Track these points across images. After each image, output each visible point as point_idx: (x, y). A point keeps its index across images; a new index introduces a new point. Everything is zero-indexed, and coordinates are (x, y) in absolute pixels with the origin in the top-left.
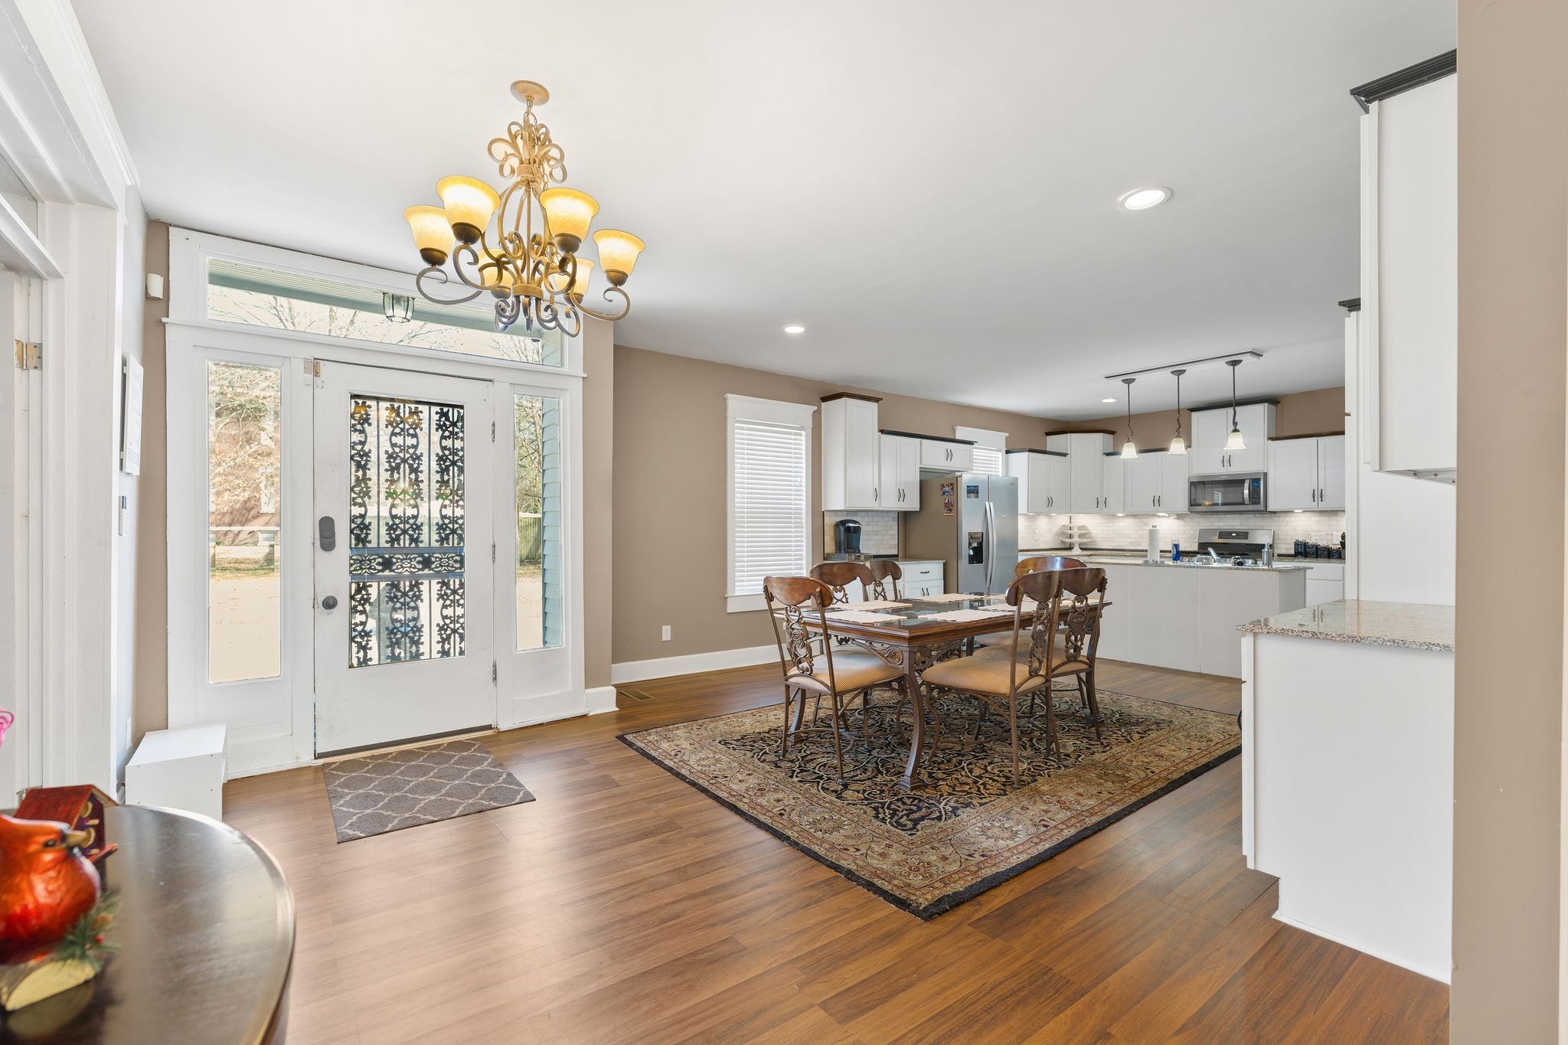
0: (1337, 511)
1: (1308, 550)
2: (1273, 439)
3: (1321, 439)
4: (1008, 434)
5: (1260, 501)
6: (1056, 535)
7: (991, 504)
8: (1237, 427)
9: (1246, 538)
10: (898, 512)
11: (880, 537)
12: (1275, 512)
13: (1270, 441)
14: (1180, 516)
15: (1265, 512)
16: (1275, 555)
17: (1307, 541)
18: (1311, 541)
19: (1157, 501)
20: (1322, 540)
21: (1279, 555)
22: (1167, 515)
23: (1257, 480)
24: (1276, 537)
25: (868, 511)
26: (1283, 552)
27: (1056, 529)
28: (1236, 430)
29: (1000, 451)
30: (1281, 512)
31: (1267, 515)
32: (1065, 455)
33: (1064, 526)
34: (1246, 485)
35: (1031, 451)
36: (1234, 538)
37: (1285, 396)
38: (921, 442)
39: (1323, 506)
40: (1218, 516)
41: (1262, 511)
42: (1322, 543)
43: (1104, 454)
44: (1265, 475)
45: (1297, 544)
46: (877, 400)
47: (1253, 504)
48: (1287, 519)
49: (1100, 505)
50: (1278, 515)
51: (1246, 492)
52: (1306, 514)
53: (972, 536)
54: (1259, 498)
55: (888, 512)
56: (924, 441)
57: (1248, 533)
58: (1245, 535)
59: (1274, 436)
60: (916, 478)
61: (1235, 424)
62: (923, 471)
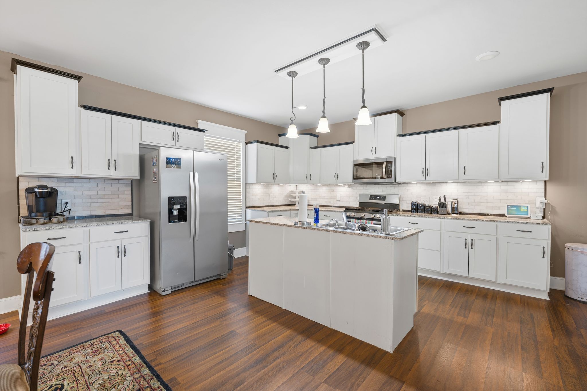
0: (436, 183)
1: (419, 207)
2: (400, 136)
3: (428, 135)
4: (246, 132)
5: (392, 176)
6: (286, 196)
7: (196, 174)
8: (365, 104)
9: (384, 200)
10: (132, 181)
11: (110, 200)
12: (401, 183)
13: (398, 137)
14: (350, 186)
15: (395, 183)
16: (401, 210)
17: (419, 202)
18: (421, 202)
19: (336, 176)
20: (427, 201)
21: (403, 211)
22: (343, 185)
23: (391, 162)
24: (401, 199)
25: (90, 178)
26: (405, 208)
27: (285, 194)
28: (364, 107)
29: (241, 142)
30: (404, 183)
31: (396, 185)
32: (287, 148)
33: (292, 191)
34: (384, 166)
35: (258, 142)
36: (378, 199)
37: (408, 110)
38: (141, 122)
39: (429, 179)
40: (370, 186)
41: (392, 182)
42: (427, 203)
43: (310, 148)
44: (395, 159)
45: (413, 204)
46: (78, 78)
47: (388, 178)
48: (408, 188)
49: (308, 179)
50: (402, 185)
51: (384, 170)
52: (418, 185)
53: (172, 201)
54: (391, 174)
55: (118, 179)
56: (144, 122)
57: (385, 196)
58: (384, 198)
59: (401, 133)
60: (137, 152)
61: (364, 101)
62: (142, 147)
